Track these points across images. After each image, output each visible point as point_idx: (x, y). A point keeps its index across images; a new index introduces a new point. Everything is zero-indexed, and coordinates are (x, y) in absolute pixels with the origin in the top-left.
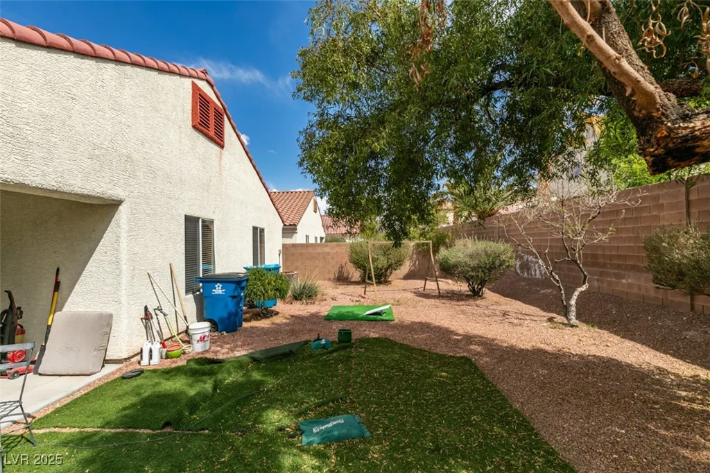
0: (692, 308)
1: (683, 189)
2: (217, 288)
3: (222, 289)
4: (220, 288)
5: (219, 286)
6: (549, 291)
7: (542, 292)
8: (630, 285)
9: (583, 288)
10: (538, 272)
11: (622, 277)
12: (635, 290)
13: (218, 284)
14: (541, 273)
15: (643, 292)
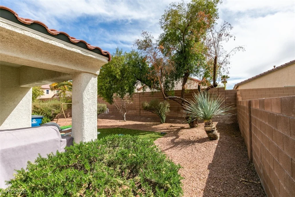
0: (140, 115)
1: (139, 94)
2: (34, 121)
3: (36, 121)
4: (35, 121)
5: (34, 120)
6: (113, 116)
7: (111, 117)
8: (130, 113)
9: (125, 113)
10: (107, 112)
11: (129, 111)
12: (131, 114)
13: (34, 119)
14: (108, 112)
15: (132, 114)
